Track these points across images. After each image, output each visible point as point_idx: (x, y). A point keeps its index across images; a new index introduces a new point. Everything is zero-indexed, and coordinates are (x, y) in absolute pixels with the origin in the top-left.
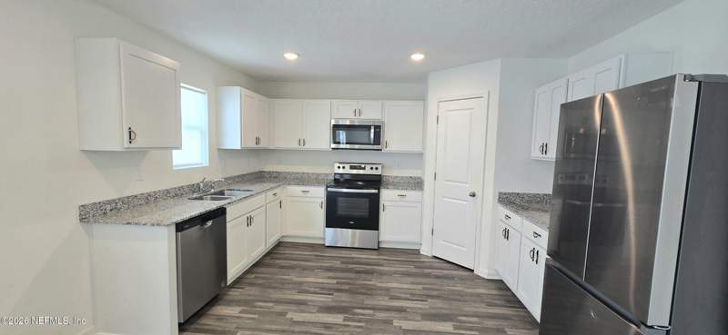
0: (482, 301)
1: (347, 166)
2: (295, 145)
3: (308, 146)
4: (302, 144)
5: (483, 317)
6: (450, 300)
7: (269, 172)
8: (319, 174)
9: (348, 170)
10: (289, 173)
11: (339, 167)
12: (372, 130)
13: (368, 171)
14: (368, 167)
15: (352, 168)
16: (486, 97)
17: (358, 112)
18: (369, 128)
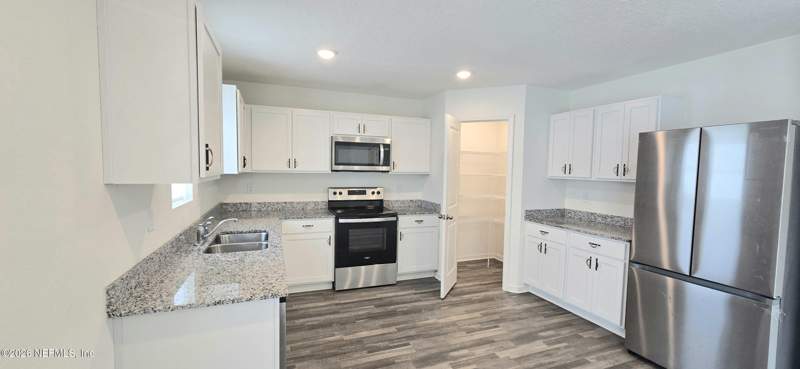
0: (460, 330)
1: (345, 192)
2: (283, 167)
3: (300, 168)
4: (292, 165)
5: (471, 346)
6: (431, 336)
7: (235, 205)
8: (307, 204)
9: (345, 197)
10: (265, 204)
11: (335, 193)
12: (382, 150)
13: (369, 196)
14: (369, 192)
15: (350, 193)
16: (512, 119)
17: (361, 128)
18: (378, 145)
